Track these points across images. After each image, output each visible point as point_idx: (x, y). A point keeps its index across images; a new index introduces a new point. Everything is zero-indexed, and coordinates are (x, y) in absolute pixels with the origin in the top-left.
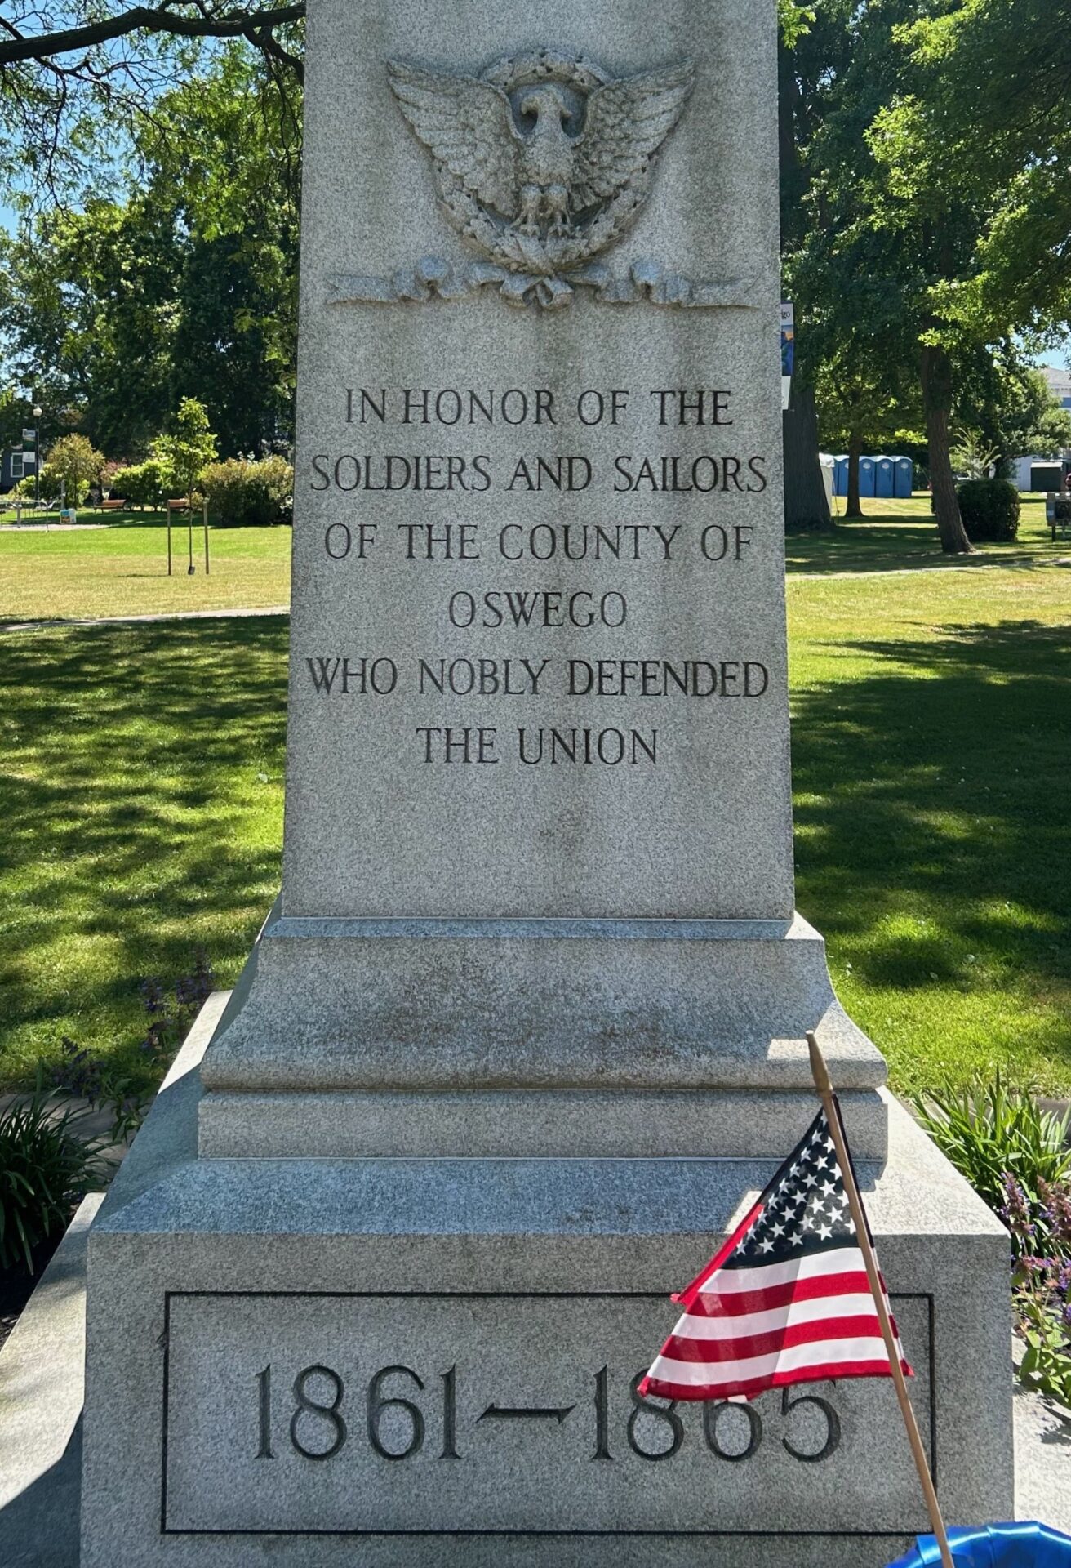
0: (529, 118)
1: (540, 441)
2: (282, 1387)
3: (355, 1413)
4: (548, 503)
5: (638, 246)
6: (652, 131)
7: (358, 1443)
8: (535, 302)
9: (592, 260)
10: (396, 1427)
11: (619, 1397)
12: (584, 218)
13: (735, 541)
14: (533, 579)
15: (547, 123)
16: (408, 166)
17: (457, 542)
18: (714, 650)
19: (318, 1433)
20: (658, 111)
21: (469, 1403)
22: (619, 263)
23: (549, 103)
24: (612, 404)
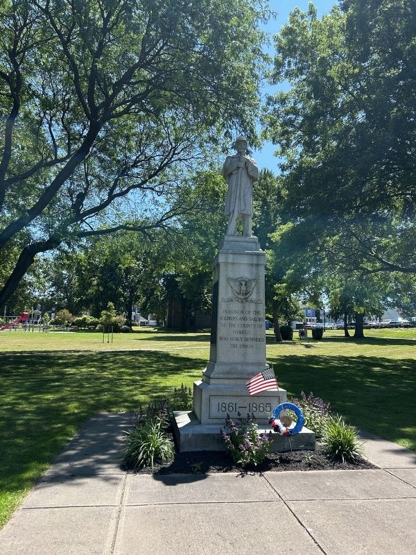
0: (241, 284)
1: (242, 316)
2: (220, 405)
3: (227, 408)
4: (243, 322)
5: (251, 297)
6: (253, 286)
7: (227, 410)
8: (242, 302)
9: (247, 298)
10: (231, 408)
11: (251, 406)
12: (246, 294)
13: (261, 326)
14: (241, 329)
15: (243, 285)
16: (230, 288)
17: (234, 325)
18: (259, 337)
19: (224, 409)
20: (254, 284)
21: (238, 406)
22: (250, 298)
23: (243, 283)
24: (249, 312)
